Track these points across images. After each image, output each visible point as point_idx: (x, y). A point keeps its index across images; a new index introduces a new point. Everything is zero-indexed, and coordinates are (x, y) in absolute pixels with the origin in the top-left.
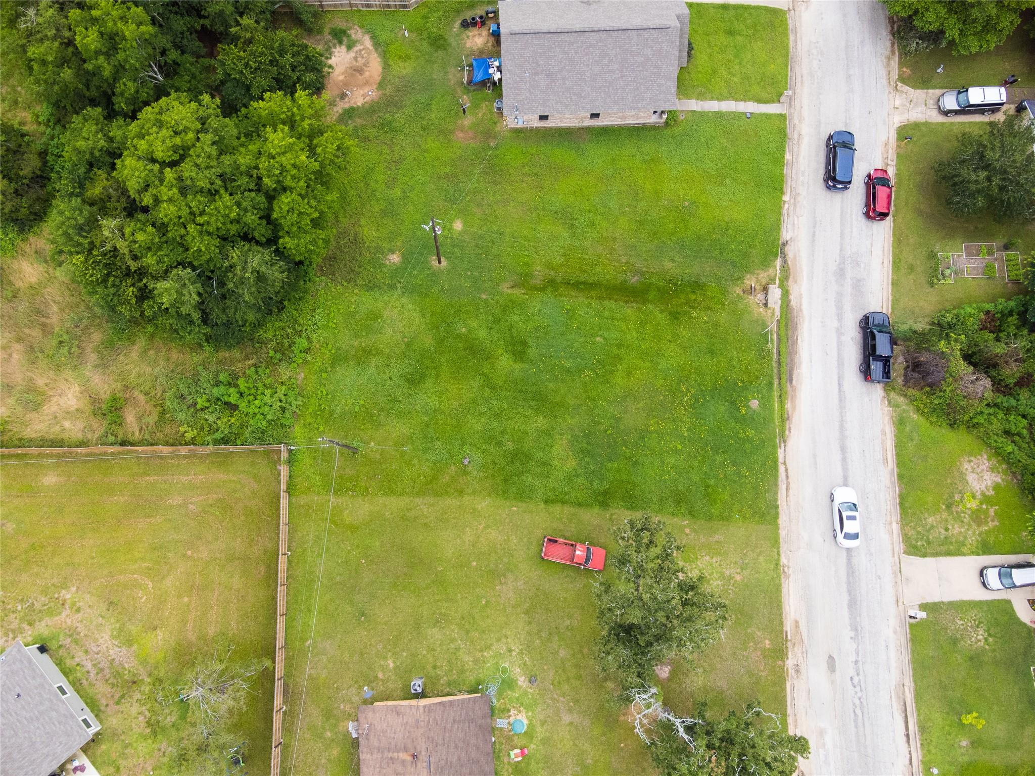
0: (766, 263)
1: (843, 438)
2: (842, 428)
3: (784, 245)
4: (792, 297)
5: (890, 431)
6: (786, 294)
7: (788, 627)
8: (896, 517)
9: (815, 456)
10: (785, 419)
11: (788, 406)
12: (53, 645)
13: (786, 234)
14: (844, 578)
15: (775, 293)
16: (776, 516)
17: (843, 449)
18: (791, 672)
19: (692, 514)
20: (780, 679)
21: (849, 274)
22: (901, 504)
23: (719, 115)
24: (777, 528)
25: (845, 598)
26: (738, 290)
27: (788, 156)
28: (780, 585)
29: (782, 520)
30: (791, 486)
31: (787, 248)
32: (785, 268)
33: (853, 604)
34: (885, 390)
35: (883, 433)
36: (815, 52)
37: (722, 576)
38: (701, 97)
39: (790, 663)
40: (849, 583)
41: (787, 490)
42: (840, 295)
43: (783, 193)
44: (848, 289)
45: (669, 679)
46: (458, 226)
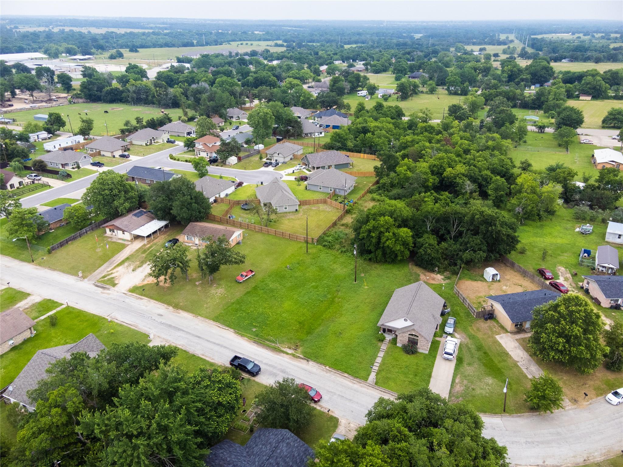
0: (304, 353)
1: (222, 346)
2: (225, 347)
3: (308, 361)
4: (285, 355)
6: (287, 354)
7: (180, 311)
9: (223, 337)
10: (242, 336)
11: (246, 338)
12: (296, 213)
13: (311, 363)
14: (179, 327)
15: (290, 351)
16: (214, 320)
17: (218, 345)
18: (168, 307)
19: (233, 303)
20: (169, 304)
21: (281, 374)
22: (185, 351)
23: (375, 356)
24: (210, 319)
25: (173, 325)
27: (346, 375)
28: (193, 313)
29: (211, 322)
30: (219, 328)
31: (306, 361)
32: (298, 357)
33: (170, 326)
37: (209, 302)
38: (387, 353)
39: (171, 308)
40: (177, 328)
42: (275, 367)
43: (330, 367)
44: (275, 371)
45: (195, 284)
46: (366, 287)
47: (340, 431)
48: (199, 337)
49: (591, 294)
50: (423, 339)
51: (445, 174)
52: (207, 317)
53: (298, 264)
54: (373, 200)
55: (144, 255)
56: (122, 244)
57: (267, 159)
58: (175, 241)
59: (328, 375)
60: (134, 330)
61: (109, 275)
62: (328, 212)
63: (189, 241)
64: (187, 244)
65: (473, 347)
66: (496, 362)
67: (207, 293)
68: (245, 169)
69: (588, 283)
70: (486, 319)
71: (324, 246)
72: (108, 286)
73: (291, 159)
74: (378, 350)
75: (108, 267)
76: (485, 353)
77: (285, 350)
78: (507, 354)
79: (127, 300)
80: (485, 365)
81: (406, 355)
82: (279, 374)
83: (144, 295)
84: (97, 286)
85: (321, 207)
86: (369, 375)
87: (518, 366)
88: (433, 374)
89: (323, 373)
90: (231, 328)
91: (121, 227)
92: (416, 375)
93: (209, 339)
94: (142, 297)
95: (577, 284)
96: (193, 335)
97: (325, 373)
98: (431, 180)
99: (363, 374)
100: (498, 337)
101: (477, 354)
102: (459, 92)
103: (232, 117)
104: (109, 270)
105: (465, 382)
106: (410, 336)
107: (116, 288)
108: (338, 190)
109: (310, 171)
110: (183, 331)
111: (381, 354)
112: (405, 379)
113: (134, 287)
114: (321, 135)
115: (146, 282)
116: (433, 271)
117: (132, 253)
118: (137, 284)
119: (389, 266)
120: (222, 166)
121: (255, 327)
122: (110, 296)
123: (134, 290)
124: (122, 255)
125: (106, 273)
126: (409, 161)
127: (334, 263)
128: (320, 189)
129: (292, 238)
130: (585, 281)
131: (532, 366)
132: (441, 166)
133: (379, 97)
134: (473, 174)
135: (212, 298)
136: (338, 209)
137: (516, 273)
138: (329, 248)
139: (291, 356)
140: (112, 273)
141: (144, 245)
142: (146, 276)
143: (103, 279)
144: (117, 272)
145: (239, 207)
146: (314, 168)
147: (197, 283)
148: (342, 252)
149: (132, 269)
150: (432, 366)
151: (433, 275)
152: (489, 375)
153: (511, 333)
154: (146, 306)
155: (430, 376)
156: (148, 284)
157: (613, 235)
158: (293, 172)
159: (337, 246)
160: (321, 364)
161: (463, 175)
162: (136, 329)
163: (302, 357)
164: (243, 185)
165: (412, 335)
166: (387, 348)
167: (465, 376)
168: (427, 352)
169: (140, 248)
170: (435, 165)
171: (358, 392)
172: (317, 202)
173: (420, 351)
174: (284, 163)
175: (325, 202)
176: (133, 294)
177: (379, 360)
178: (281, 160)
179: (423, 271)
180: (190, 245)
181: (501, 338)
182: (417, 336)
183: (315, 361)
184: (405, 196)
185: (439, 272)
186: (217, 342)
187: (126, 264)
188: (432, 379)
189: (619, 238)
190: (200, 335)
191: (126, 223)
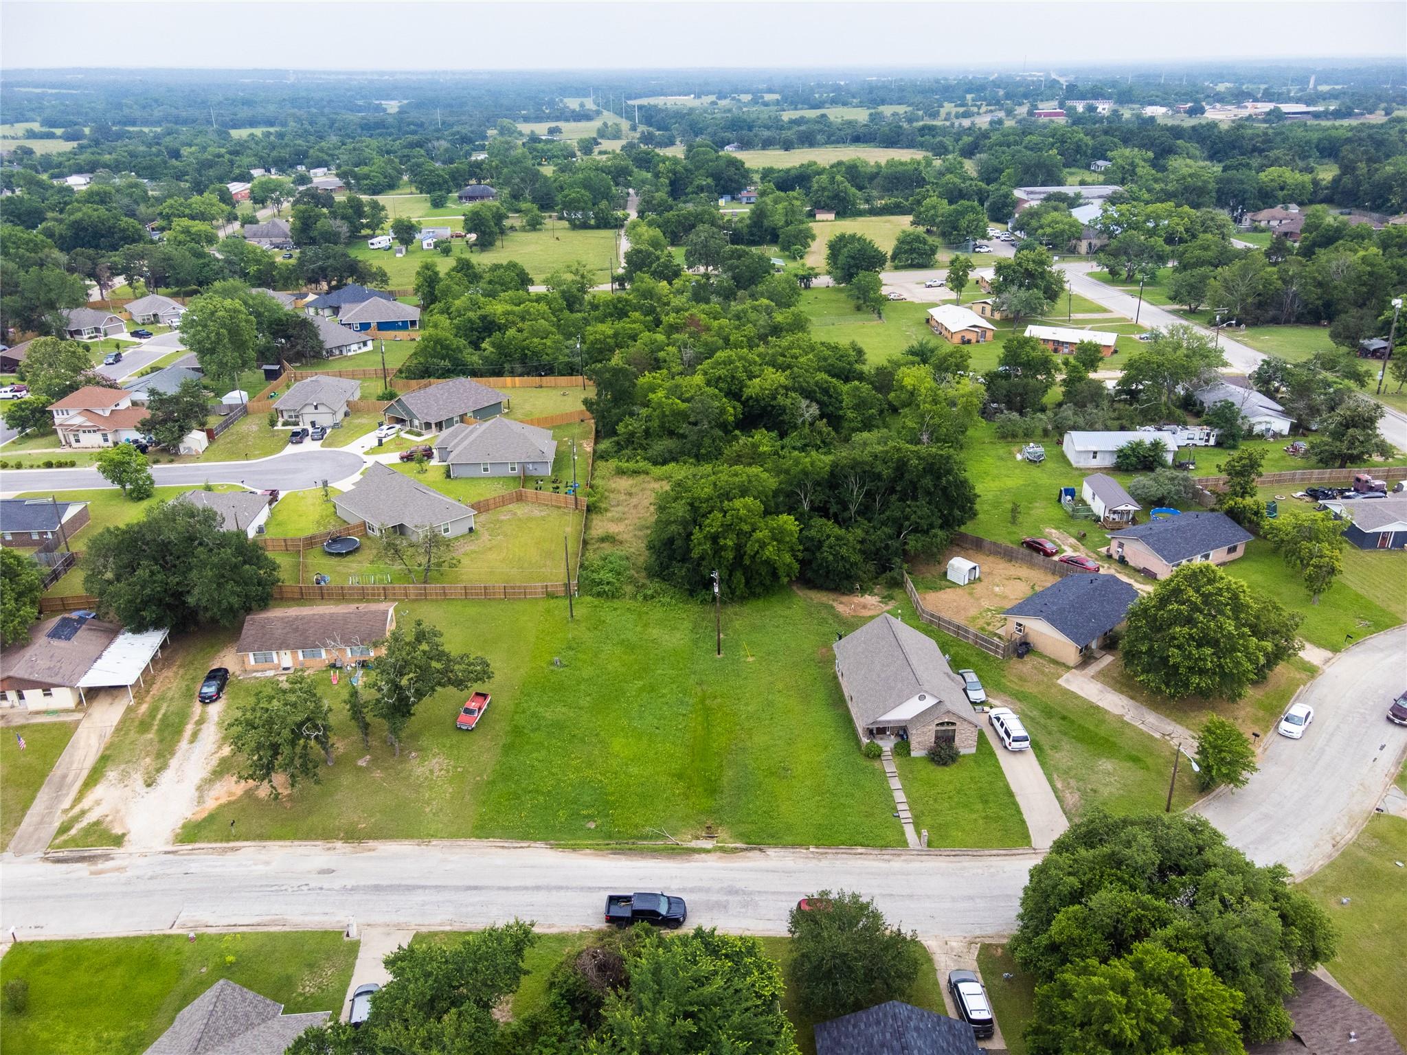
0: (741, 836)
1: (549, 888)
2: (560, 888)
3: (760, 850)
4: (703, 855)
5: (554, 931)
6: (708, 851)
7: (371, 844)
8: (457, 927)
9: (532, 867)
10: (574, 848)
11: (588, 851)
12: (473, 536)
13: (771, 852)
14: (403, 883)
15: (708, 844)
16: (479, 837)
17: (538, 888)
18: (330, 845)
19: (493, 782)
20: (327, 835)
21: (730, 898)
23: (888, 794)
24: (467, 837)
25: (384, 883)
26: (709, 823)
27: (860, 850)
28: (412, 838)
29: (474, 843)
30: (506, 851)
31: (757, 852)
32: (735, 851)
33: (377, 888)
34: (599, 932)
35: (550, 926)
36: (992, 870)
37: (431, 799)
38: (903, 777)
39: (339, 844)
40: (399, 886)
41: (503, 847)
42: (708, 890)
43: (817, 846)
44: (714, 898)
45: (355, 766)
46: (750, 659)
47: (943, 965)
48: (476, 888)
49: (1131, 564)
50: (966, 725)
51: (748, 392)
52: (453, 836)
53: (571, 648)
54: (621, 472)
55: (150, 736)
56: (55, 724)
57: (285, 424)
58: (220, 676)
59: (825, 863)
60: (286, 935)
61: (76, 819)
62: (543, 518)
63: (260, 666)
64: (258, 675)
65: (1035, 713)
66: (1092, 728)
67: (407, 778)
68: (247, 457)
69: (1121, 545)
70: (1020, 656)
71: (599, 595)
72: (98, 851)
73: (346, 414)
74: (883, 775)
75: (57, 798)
76: (1064, 718)
77: (695, 844)
78: (1098, 707)
79: (194, 867)
80: (1080, 740)
81: (940, 768)
82: (727, 902)
83: (237, 838)
84: (59, 861)
85: (519, 512)
86: (903, 834)
87: (1128, 723)
88: (1013, 788)
89: (813, 864)
90: (535, 840)
91: (35, 677)
92: (986, 802)
93: (504, 884)
94: (232, 844)
95: (1098, 553)
96: (457, 889)
97: (815, 862)
98: (731, 410)
99: (891, 835)
100: (1059, 682)
101: (1053, 724)
102: (592, 222)
103: (79, 332)
104: (66, 804)
105: (1073, 782)
106: (940, 728)
107: (128, 848)
108: (531, 466)
109: (419, 435)
110: (424, 887)
111: (895, 783)
112: (974, 816)
113: (184, 826)
114: (364, 349)
115: (211, 804)
116: (851, 591)
117: (107, 739)
118: (189, 815)
119: (760, 603)
120: (171, 461)
121: (590, 818)
122: (129, 874)
123: (192, 833)
124: (79, 754)
125: (65, 818)
126: (654, 378)
127: (646, 625)
128: (486, 470)
129: (511, 594)
130: (1114, 544)
131: (1147, 716)
132: (733, 377)
133: (425, 247)
134: (804, 384)
135: (431, 789)
136: (559, 507)
137: (991, 558)
138: (613, 596)
139: (718, 854)
140: (83, 813)
141: (130, 710)
142: (199, 788)
143: (65, 837)
144: (98, 803)
145: (317, 550)
146: (428, 426)
147: (362, 763)
148: (645, 598)
149: (140, 782)
150: (999, 773)
151: (858, 599)
152: (1099, 756)
153: (1076, 667)
154: (267, 863)
155: (1010, 794)
156: (222, 806)
157: (1084, 456)
158: (380, 444)
159: (629, 589)
160: (793, 846)
161: (786, 388)
162: (287, 929)
163: (744, 846)
164: (280, 497)
165: (942, 724)
166: (899, 767)
167: (1066, 773)
168: (974, 750)
169: (123, 721)
170: (720, 378)
171: (909, 874)
172: (503, 501)
173: (963, 751)
174: (336, 426)
175: (520, 498)
176: (197, 845)
177: (900, 796)
178: (325, 420)
179: (832, 596)
180: (271, 673)
181: (1068, 681)
182: (953, 724)
183: (776, 846)
184: (683, 453)
185: (863, 591)
186: (530, 883)
187: (112, 775)
188: (1018, 799)
189: (1095, 457)
190: (472, 883)
191: (43, 663)
